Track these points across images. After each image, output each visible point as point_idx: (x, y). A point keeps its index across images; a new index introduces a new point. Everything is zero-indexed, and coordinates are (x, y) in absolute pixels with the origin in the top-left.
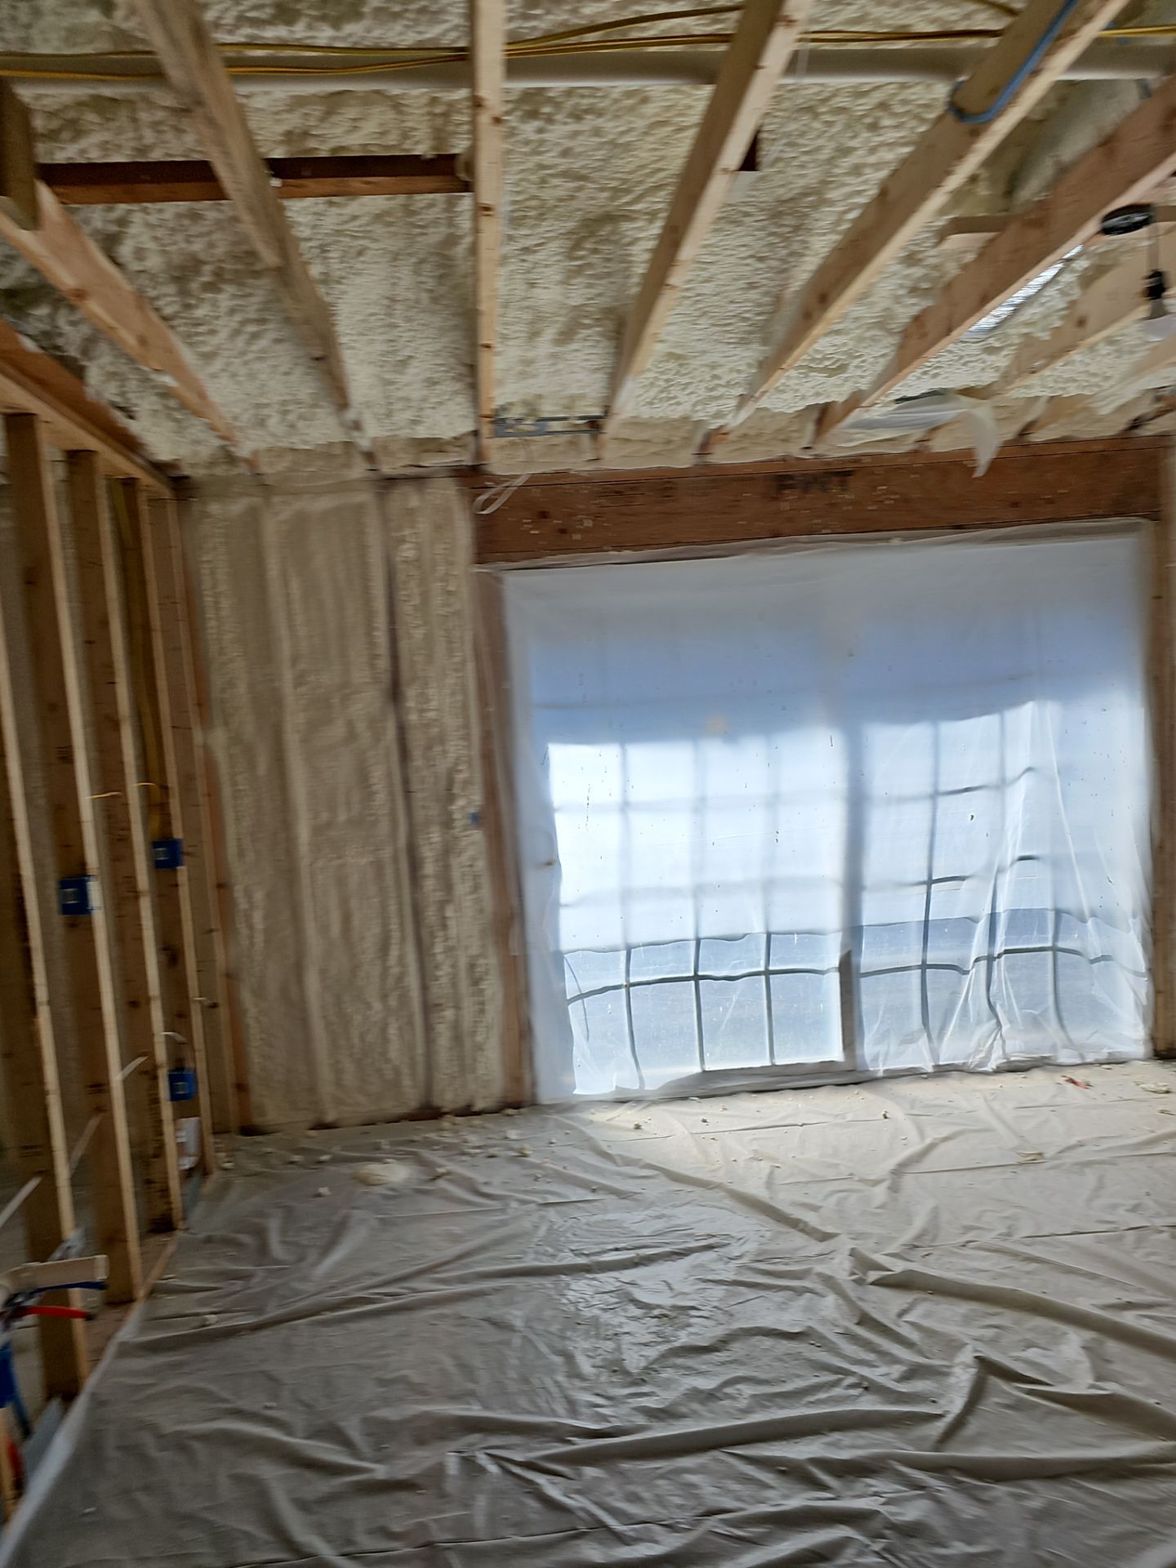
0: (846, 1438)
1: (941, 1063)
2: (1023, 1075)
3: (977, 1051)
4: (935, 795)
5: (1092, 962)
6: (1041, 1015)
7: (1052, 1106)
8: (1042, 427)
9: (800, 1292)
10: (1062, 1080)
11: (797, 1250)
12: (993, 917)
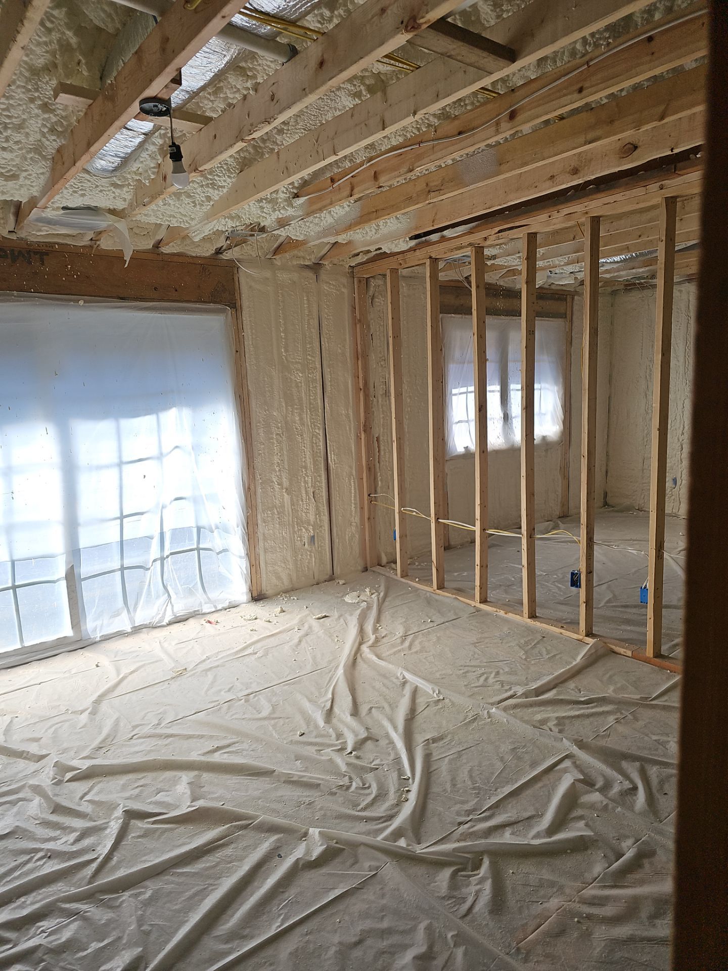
0: (29, 899)
1: (136, 625)
2: (184, 623)
3: (158, 614)
4: (121, 464)
5: (218, 554)
6: (193, 587)
7: (196, 639)
8: (167, 244)
9: (13, 803)
10: (204, 622)
11: (18, 773)
12: (162, 535)
